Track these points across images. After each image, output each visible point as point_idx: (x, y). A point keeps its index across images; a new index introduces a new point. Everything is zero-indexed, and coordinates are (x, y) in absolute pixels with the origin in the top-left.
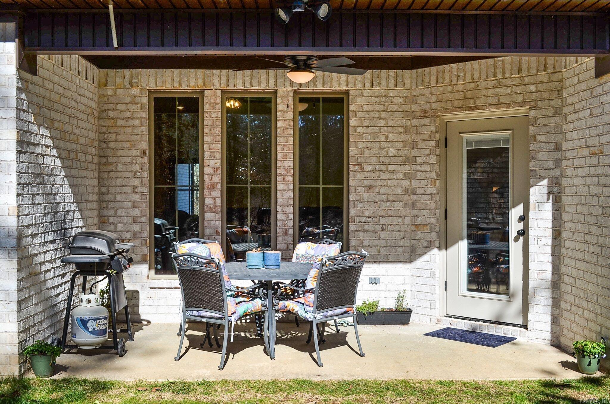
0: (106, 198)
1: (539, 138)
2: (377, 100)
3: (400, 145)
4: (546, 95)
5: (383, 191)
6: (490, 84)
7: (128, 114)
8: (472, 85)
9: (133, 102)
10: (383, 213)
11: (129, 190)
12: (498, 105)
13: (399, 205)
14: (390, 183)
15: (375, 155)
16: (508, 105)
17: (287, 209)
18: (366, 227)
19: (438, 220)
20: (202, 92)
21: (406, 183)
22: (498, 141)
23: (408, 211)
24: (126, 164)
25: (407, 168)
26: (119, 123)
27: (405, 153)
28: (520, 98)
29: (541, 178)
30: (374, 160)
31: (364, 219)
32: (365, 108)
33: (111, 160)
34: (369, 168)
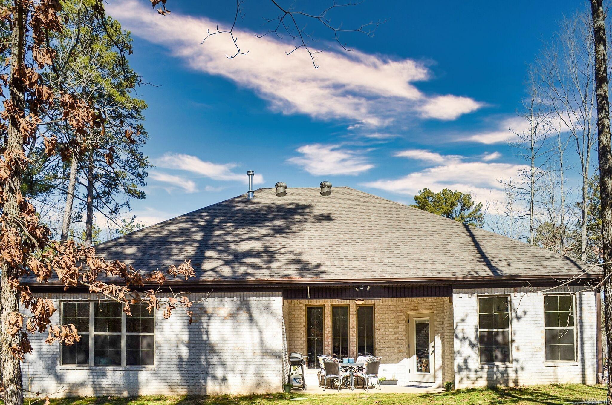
0: (291, 342)
1: (437, 320)
2: (385, 307)
3: (393, 322)
4: (439, 306)
5: (387, 338)
6: (422, 302)
7: (299, 313)
8: (417, 302)
9: (300, 309)
10: (387, 346)
11: (299, 339)
12: (424, 309)
13: (393, 343)
14: (390, 336)
15: (384, 326)
16: (428, 309)
17: (353, 345)
18: (381, 351)
19: (406, 348)
20: (324, 305)
21: (395, 336)
22: (425, 321)
23: (396, 345)
24: (298, 330)
25: (396, 330)
26: (296, 316)
27: (395, 325)
28: (431, 307)
29: (438, 333)
30: (384, 328)
31: (381, 348)
32: (381, 310)
33: (293, 329)
34: (382, 331)
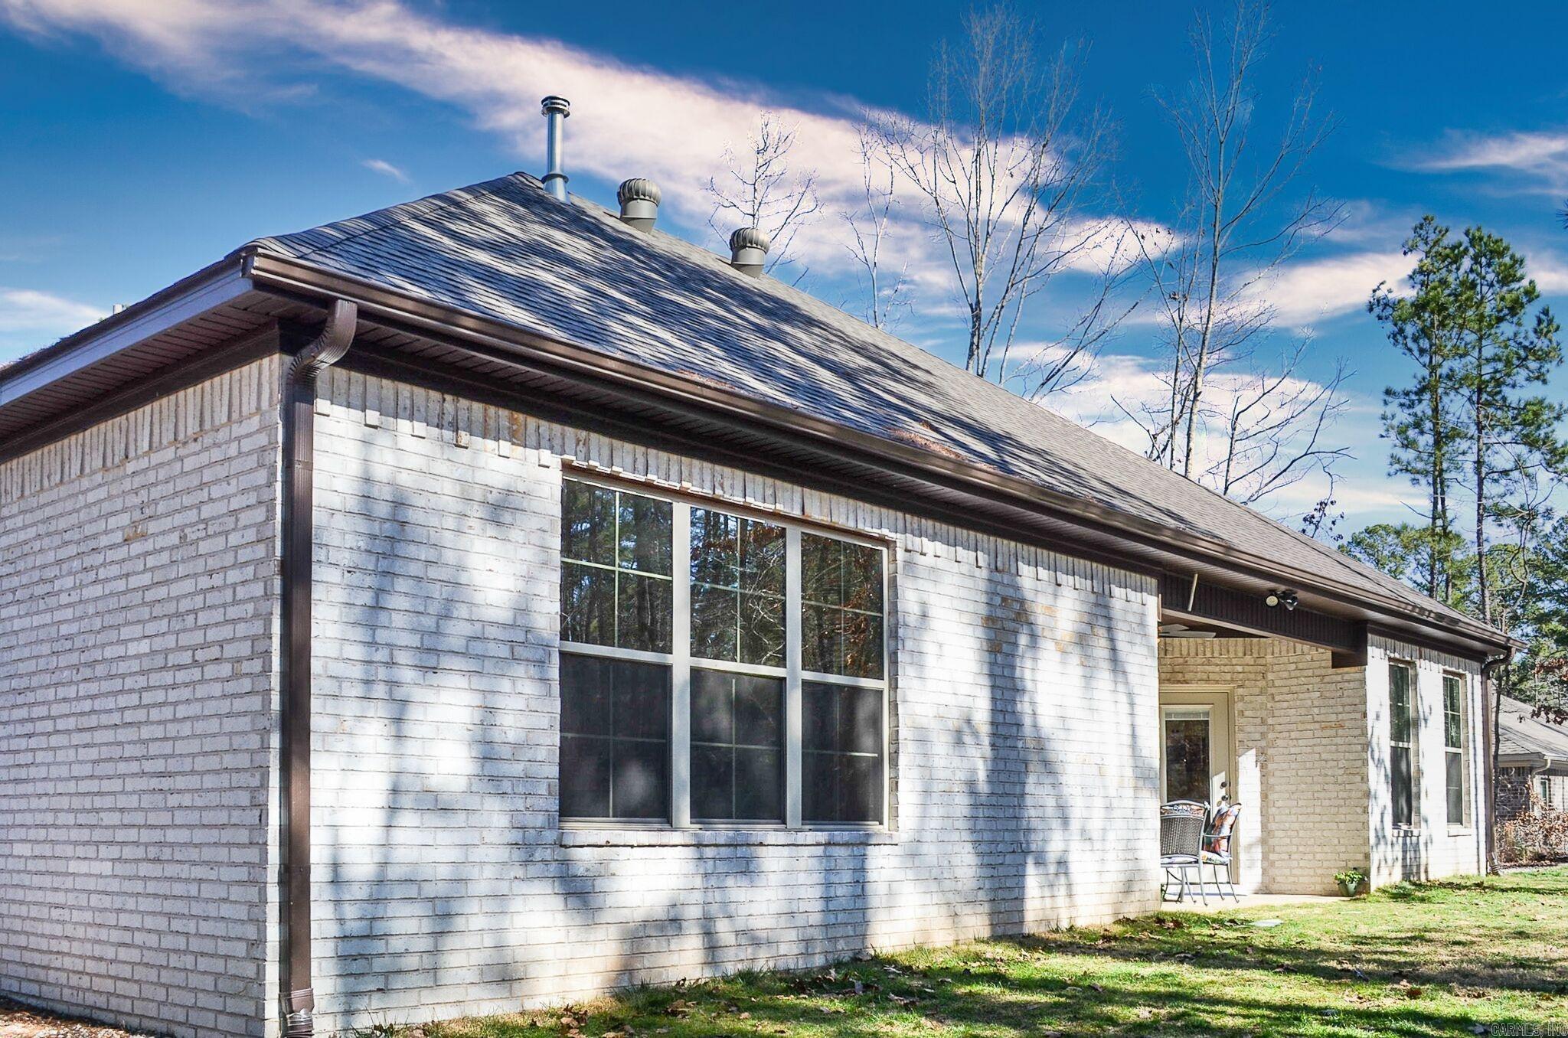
1: (1247, 713)
4: (1252, 676)
6: (1199, 661)
8: (1181, 660)
12: (1208, 680)
16: (1217, 682)
22: (1198, 714)
28: (1228, 677)
29: (1249, 748)
